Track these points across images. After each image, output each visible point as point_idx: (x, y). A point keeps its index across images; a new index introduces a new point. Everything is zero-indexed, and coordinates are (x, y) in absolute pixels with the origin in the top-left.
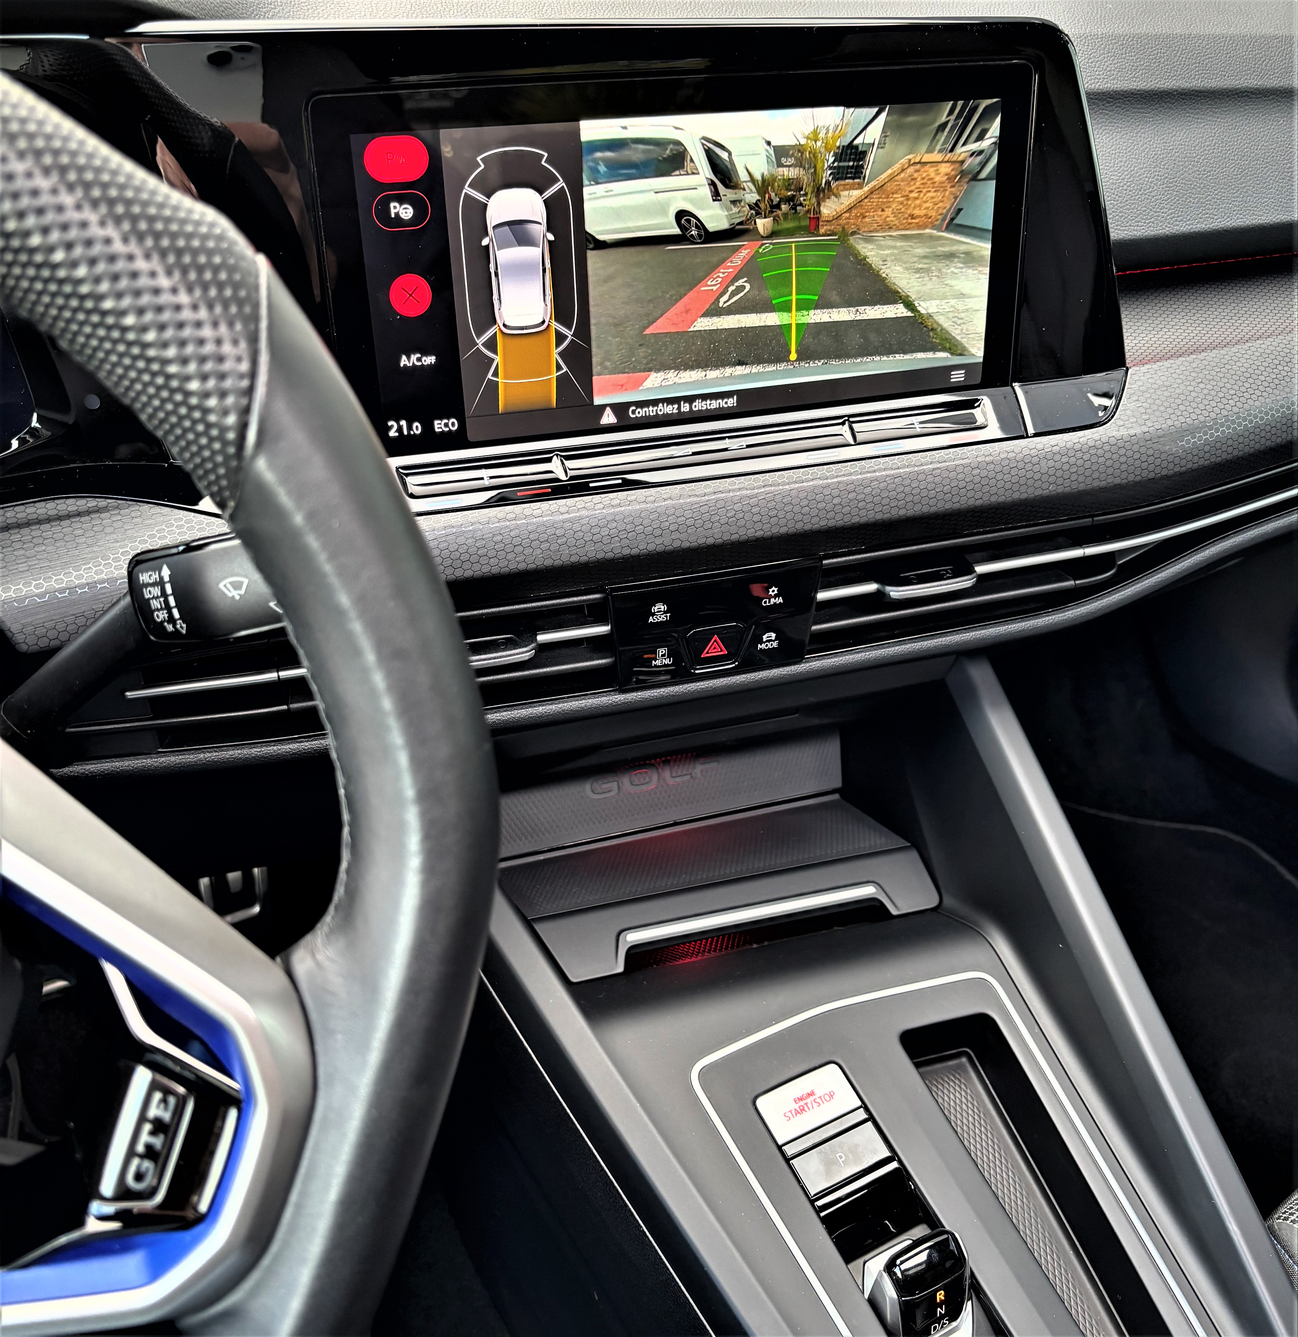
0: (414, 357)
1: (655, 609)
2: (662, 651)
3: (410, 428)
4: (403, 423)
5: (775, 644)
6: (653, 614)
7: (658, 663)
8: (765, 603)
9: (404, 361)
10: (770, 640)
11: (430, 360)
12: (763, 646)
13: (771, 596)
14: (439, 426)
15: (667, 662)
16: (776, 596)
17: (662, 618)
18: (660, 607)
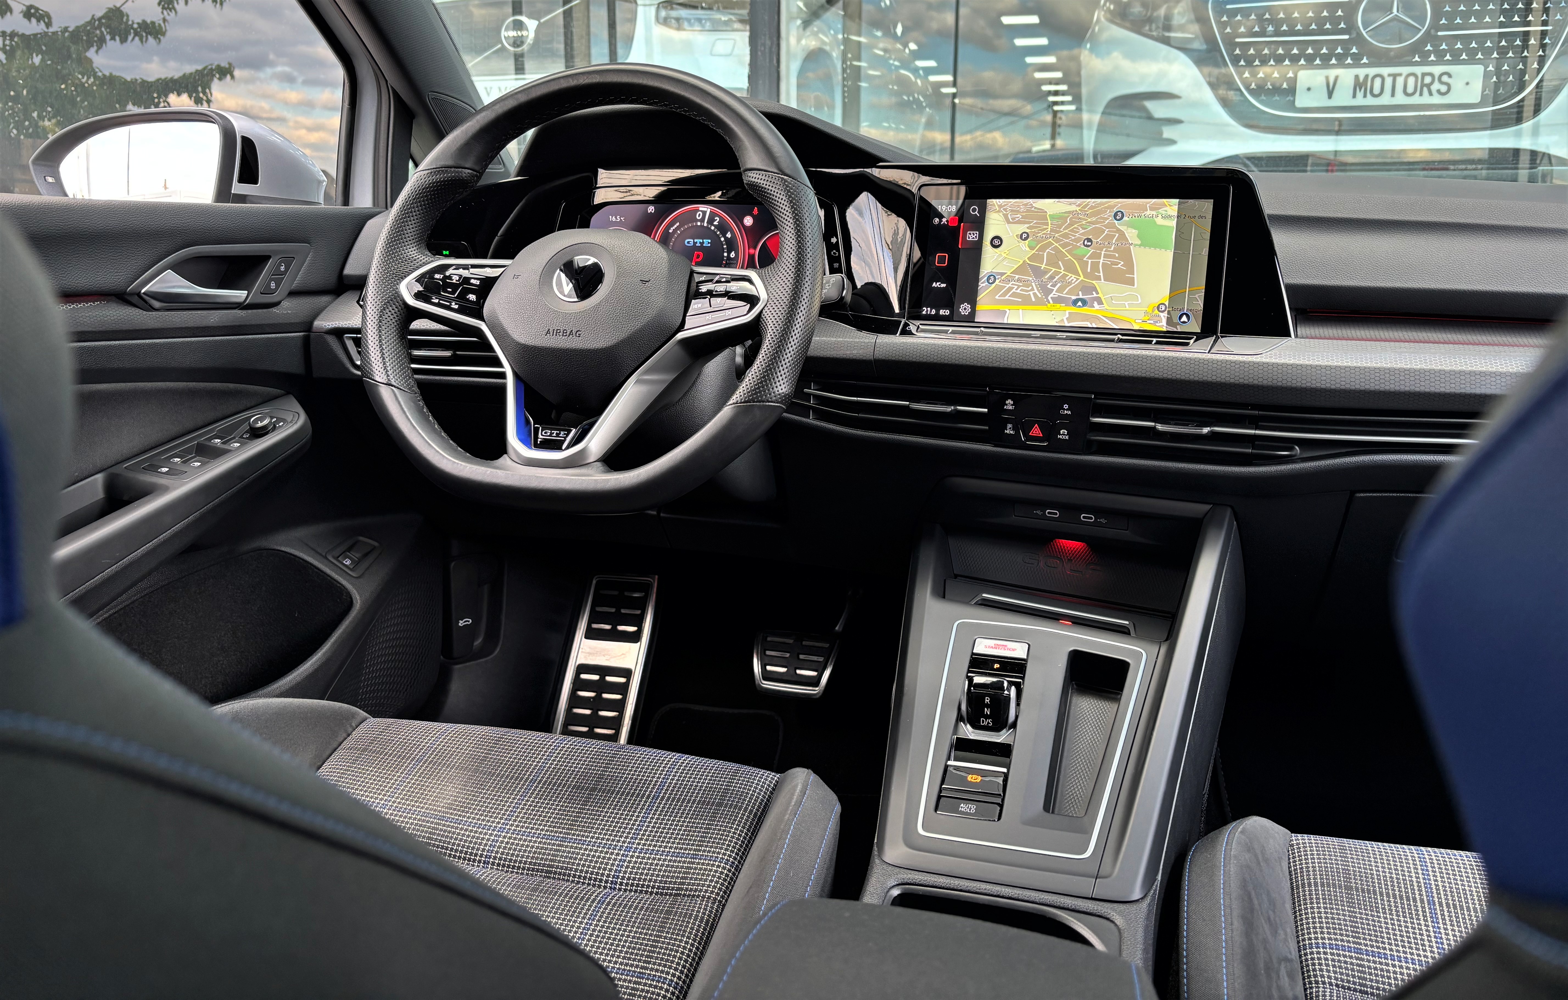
0: (938, 284)
1: (1007, 402)
2: (1009, 426)
3: (931, 311)
4: (929, 309)
5: (1067, 437)
6: (1007, 405)
7: (1007, 432)
8: (1061, 412)
9: (934, 285)
10: (1064, 434)
11: (944, 285)
12: (1061, 437)
13: (1064, 409)
14: (942, 312)
15: (1012, 432)
16: (1067, 410)
17: (1010, 408)
18: (1009, 402)
